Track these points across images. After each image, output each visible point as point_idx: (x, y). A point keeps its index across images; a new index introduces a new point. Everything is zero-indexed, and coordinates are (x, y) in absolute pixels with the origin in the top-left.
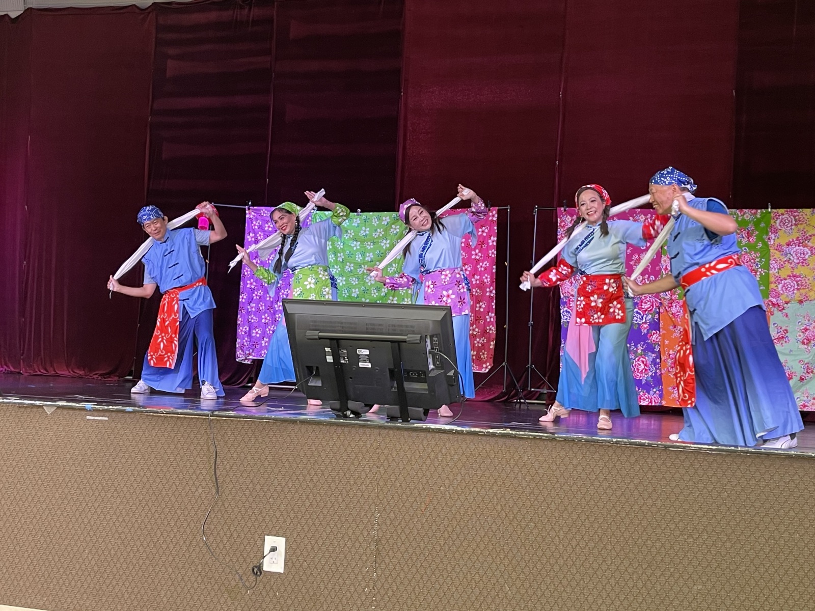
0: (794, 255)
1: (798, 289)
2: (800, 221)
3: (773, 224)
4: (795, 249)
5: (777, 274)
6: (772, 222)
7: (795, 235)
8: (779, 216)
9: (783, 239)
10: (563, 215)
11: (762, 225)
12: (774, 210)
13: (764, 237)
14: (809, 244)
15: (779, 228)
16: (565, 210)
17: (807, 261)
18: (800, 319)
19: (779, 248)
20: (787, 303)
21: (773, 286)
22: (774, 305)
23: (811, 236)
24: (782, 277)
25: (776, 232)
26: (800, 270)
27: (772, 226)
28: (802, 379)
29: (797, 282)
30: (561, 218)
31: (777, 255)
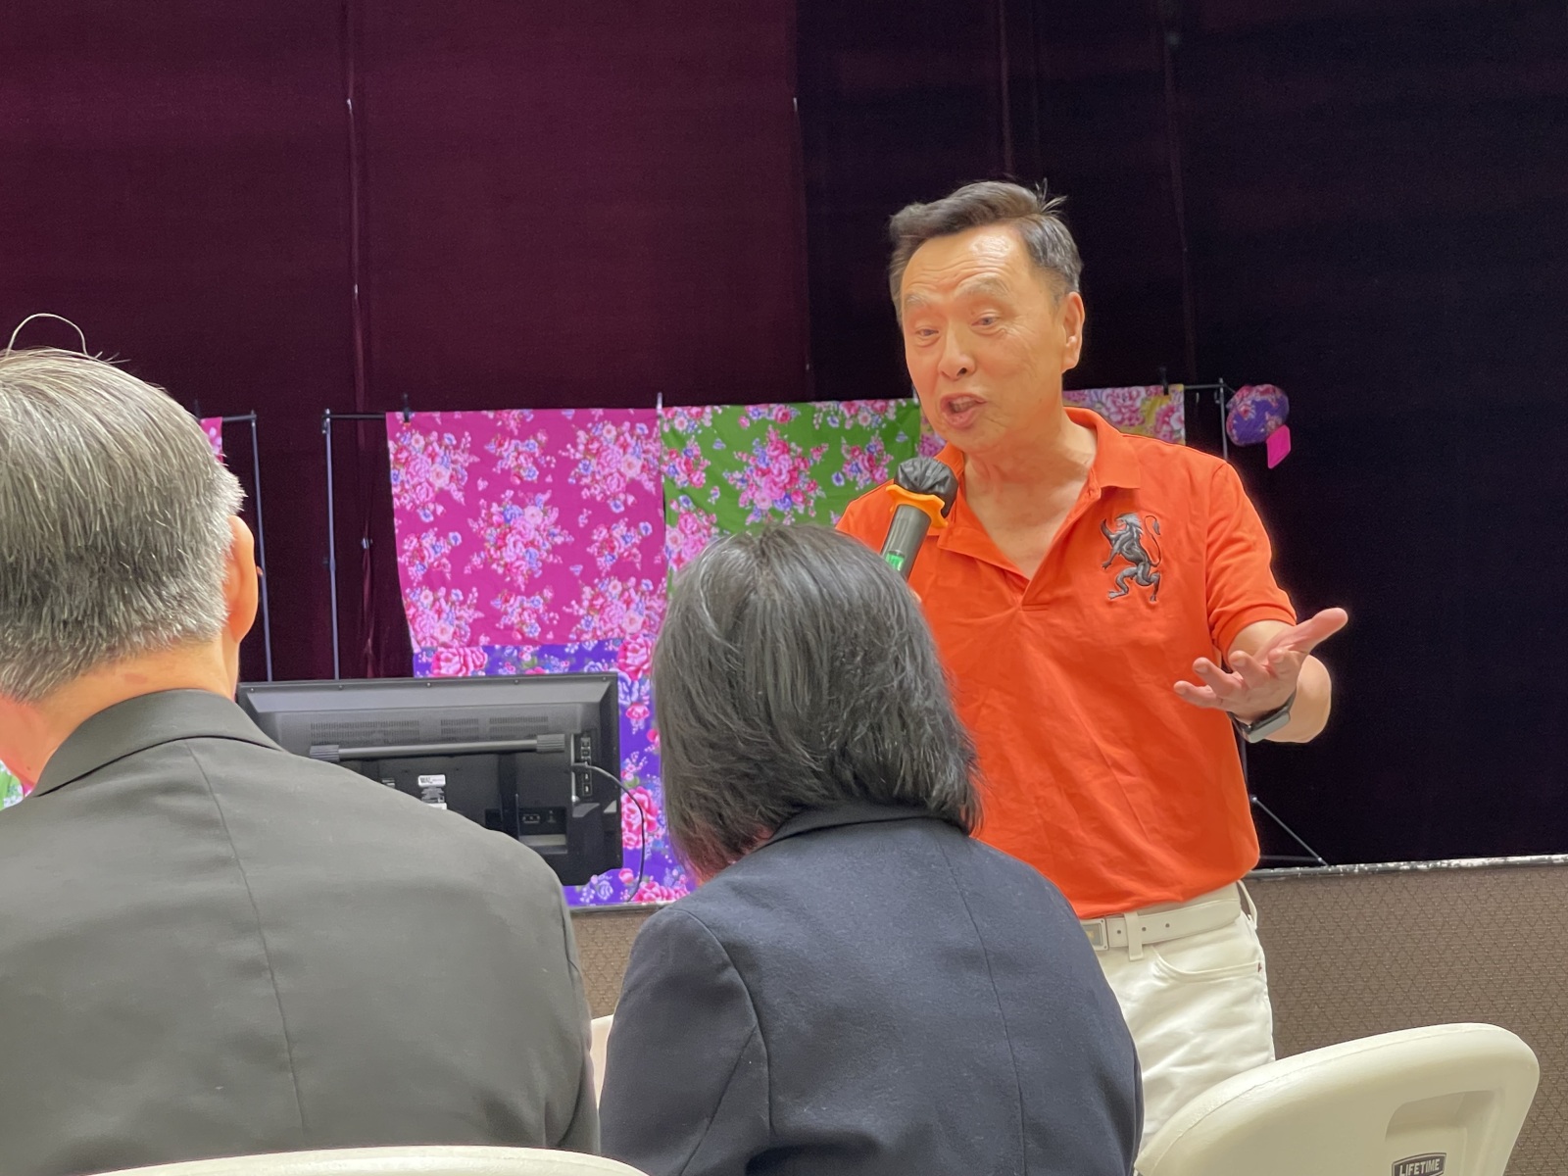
10: (402, 433)
11: (902, 438)
16: (407, 420)
27: (924, 440)
30: (396, 441)
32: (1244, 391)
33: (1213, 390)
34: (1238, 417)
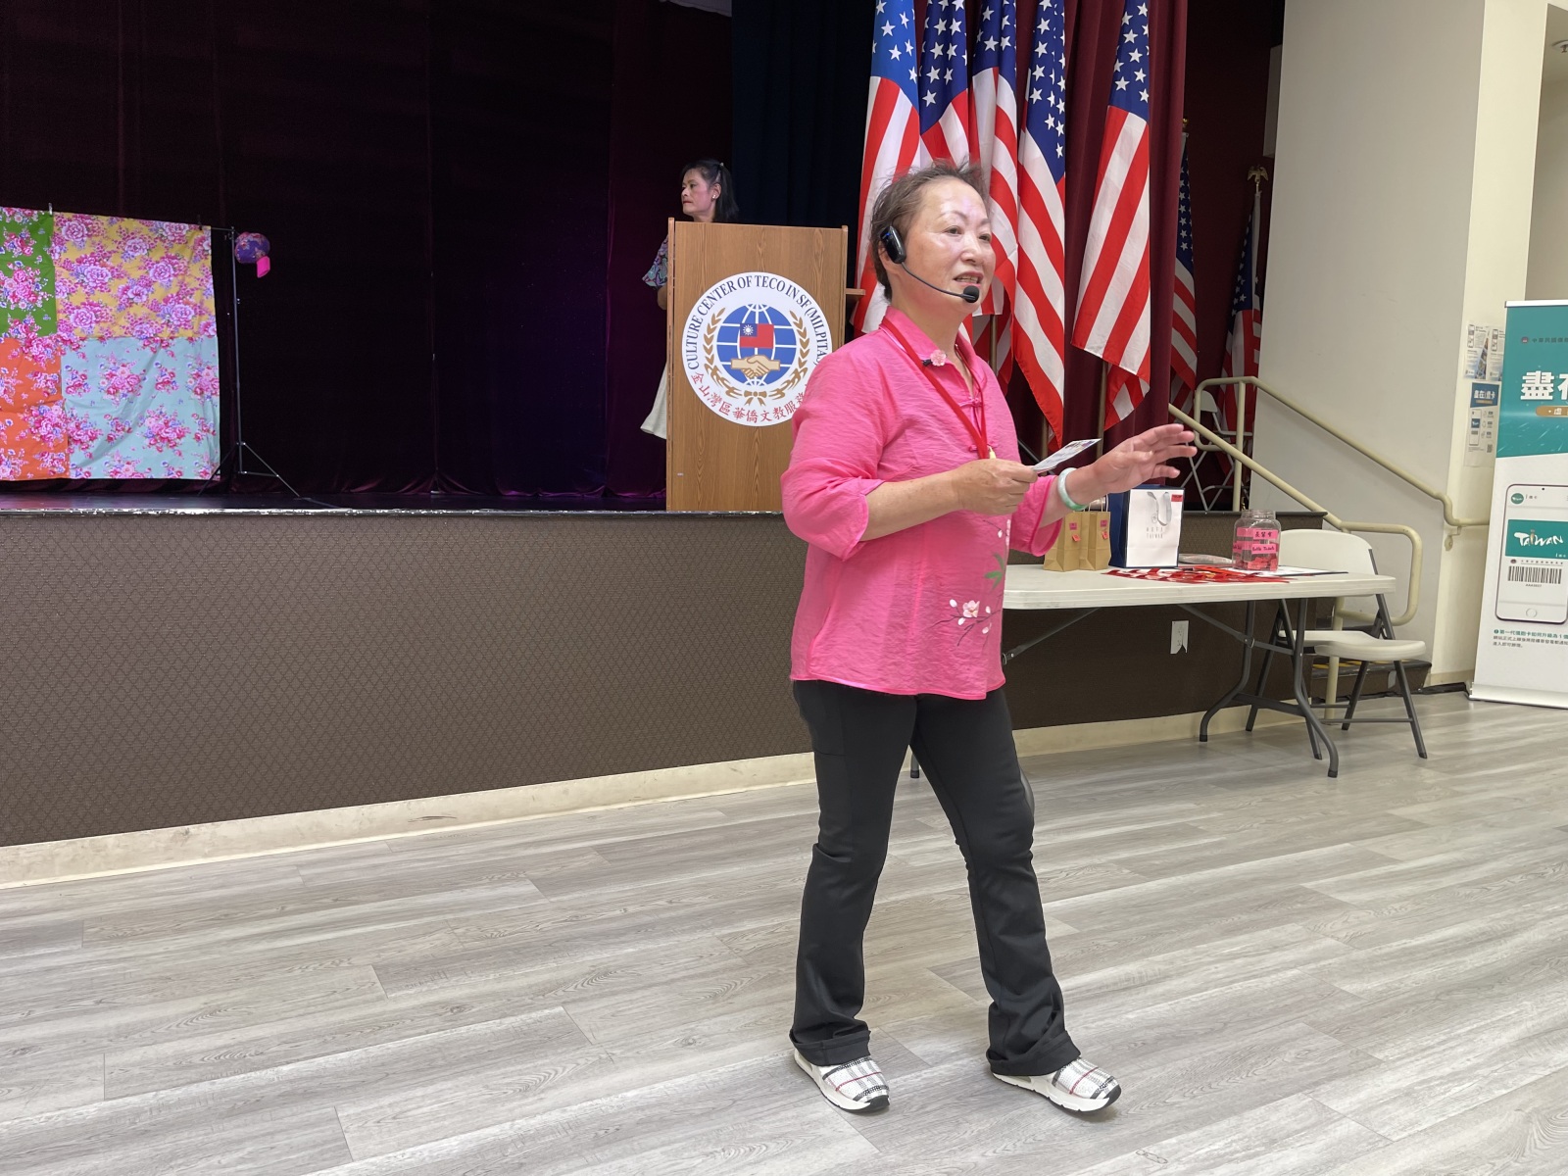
0: (89, 276)
1: (97, 322)
2: (94, 231)
3: (57, 232)
4: (89, 269)
5: (66, 301)
6: (55, 229)
7: (88, 250)
8: (65, 221)
9: (72, 254)
11: (41, 232)
12: (58, 214)
13: (45, 249)
14: (108, 263)
15: (66, 238)
17: (106, 286)
18: (103, 361)
19: (67, 265)
20: (83, 339)
21: (61, 316)
22: (64, 341)
23: (110, 252)
24: (74, 305)
25: (61, 243)
26: (98, 297)
27: (55, 235)
28: (110, 439)
29: (95, 312)
31: (65, 274)
32: (244, 235)
33: (227, 232)
34: (240, 247)
